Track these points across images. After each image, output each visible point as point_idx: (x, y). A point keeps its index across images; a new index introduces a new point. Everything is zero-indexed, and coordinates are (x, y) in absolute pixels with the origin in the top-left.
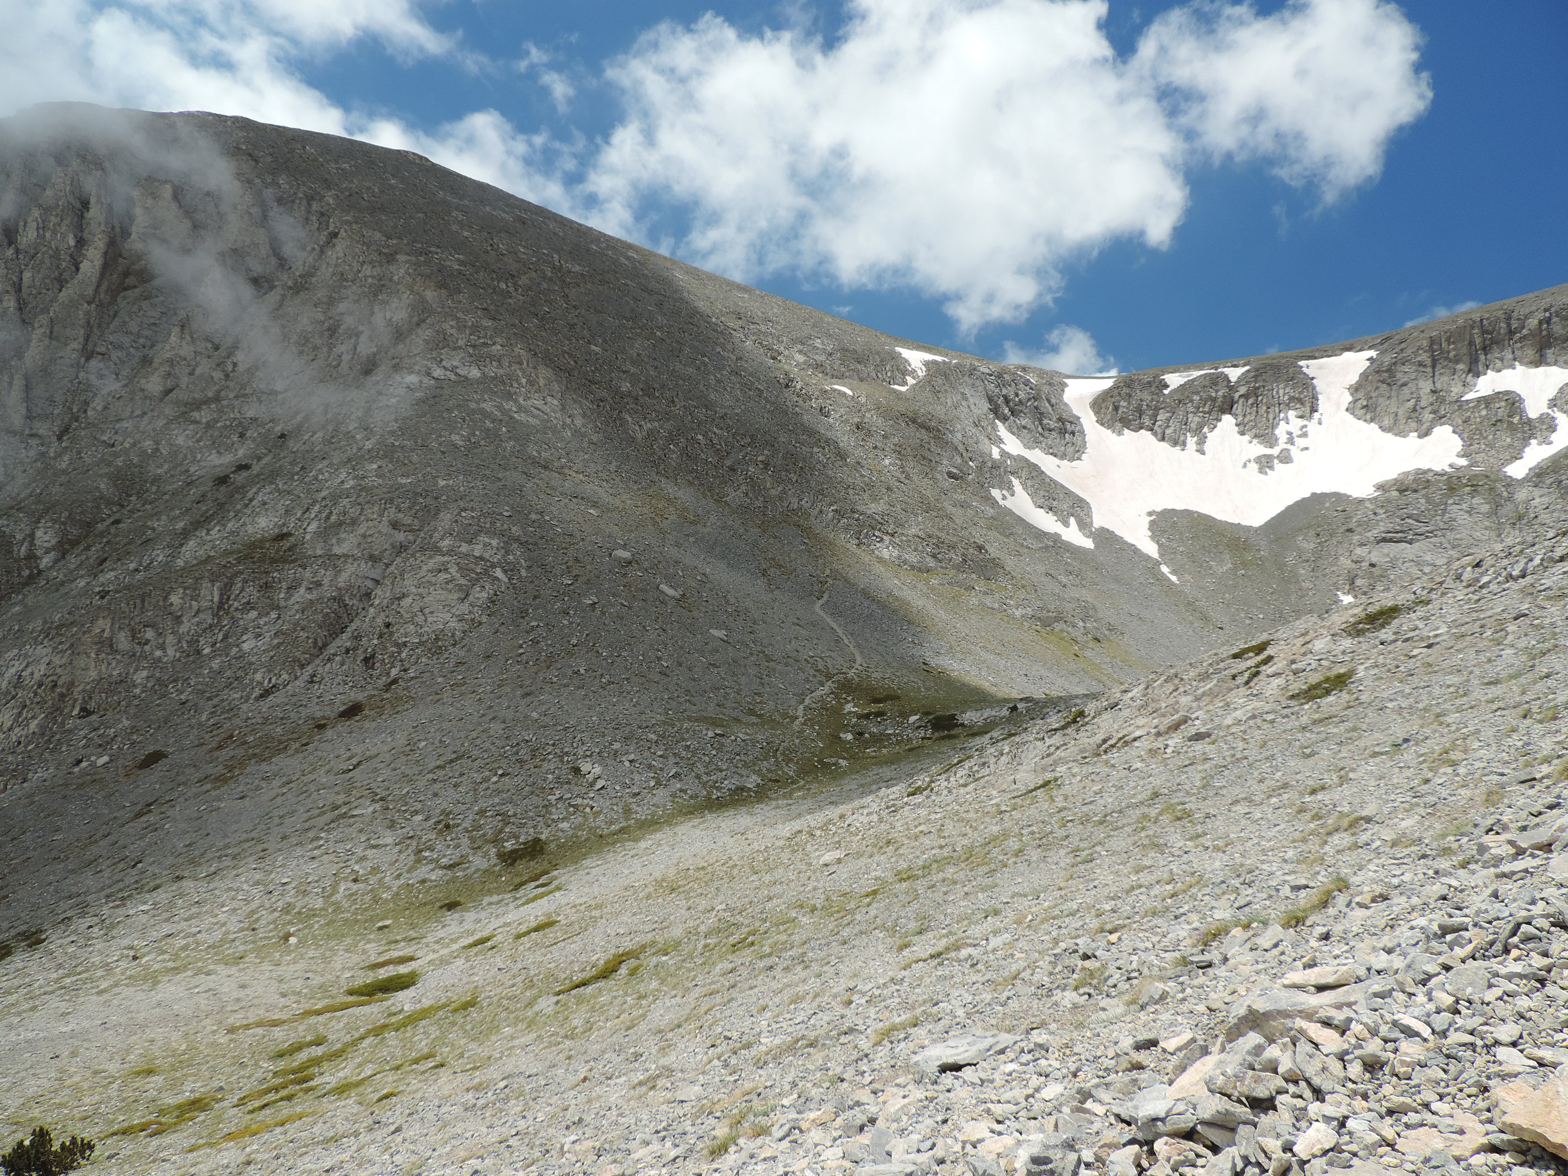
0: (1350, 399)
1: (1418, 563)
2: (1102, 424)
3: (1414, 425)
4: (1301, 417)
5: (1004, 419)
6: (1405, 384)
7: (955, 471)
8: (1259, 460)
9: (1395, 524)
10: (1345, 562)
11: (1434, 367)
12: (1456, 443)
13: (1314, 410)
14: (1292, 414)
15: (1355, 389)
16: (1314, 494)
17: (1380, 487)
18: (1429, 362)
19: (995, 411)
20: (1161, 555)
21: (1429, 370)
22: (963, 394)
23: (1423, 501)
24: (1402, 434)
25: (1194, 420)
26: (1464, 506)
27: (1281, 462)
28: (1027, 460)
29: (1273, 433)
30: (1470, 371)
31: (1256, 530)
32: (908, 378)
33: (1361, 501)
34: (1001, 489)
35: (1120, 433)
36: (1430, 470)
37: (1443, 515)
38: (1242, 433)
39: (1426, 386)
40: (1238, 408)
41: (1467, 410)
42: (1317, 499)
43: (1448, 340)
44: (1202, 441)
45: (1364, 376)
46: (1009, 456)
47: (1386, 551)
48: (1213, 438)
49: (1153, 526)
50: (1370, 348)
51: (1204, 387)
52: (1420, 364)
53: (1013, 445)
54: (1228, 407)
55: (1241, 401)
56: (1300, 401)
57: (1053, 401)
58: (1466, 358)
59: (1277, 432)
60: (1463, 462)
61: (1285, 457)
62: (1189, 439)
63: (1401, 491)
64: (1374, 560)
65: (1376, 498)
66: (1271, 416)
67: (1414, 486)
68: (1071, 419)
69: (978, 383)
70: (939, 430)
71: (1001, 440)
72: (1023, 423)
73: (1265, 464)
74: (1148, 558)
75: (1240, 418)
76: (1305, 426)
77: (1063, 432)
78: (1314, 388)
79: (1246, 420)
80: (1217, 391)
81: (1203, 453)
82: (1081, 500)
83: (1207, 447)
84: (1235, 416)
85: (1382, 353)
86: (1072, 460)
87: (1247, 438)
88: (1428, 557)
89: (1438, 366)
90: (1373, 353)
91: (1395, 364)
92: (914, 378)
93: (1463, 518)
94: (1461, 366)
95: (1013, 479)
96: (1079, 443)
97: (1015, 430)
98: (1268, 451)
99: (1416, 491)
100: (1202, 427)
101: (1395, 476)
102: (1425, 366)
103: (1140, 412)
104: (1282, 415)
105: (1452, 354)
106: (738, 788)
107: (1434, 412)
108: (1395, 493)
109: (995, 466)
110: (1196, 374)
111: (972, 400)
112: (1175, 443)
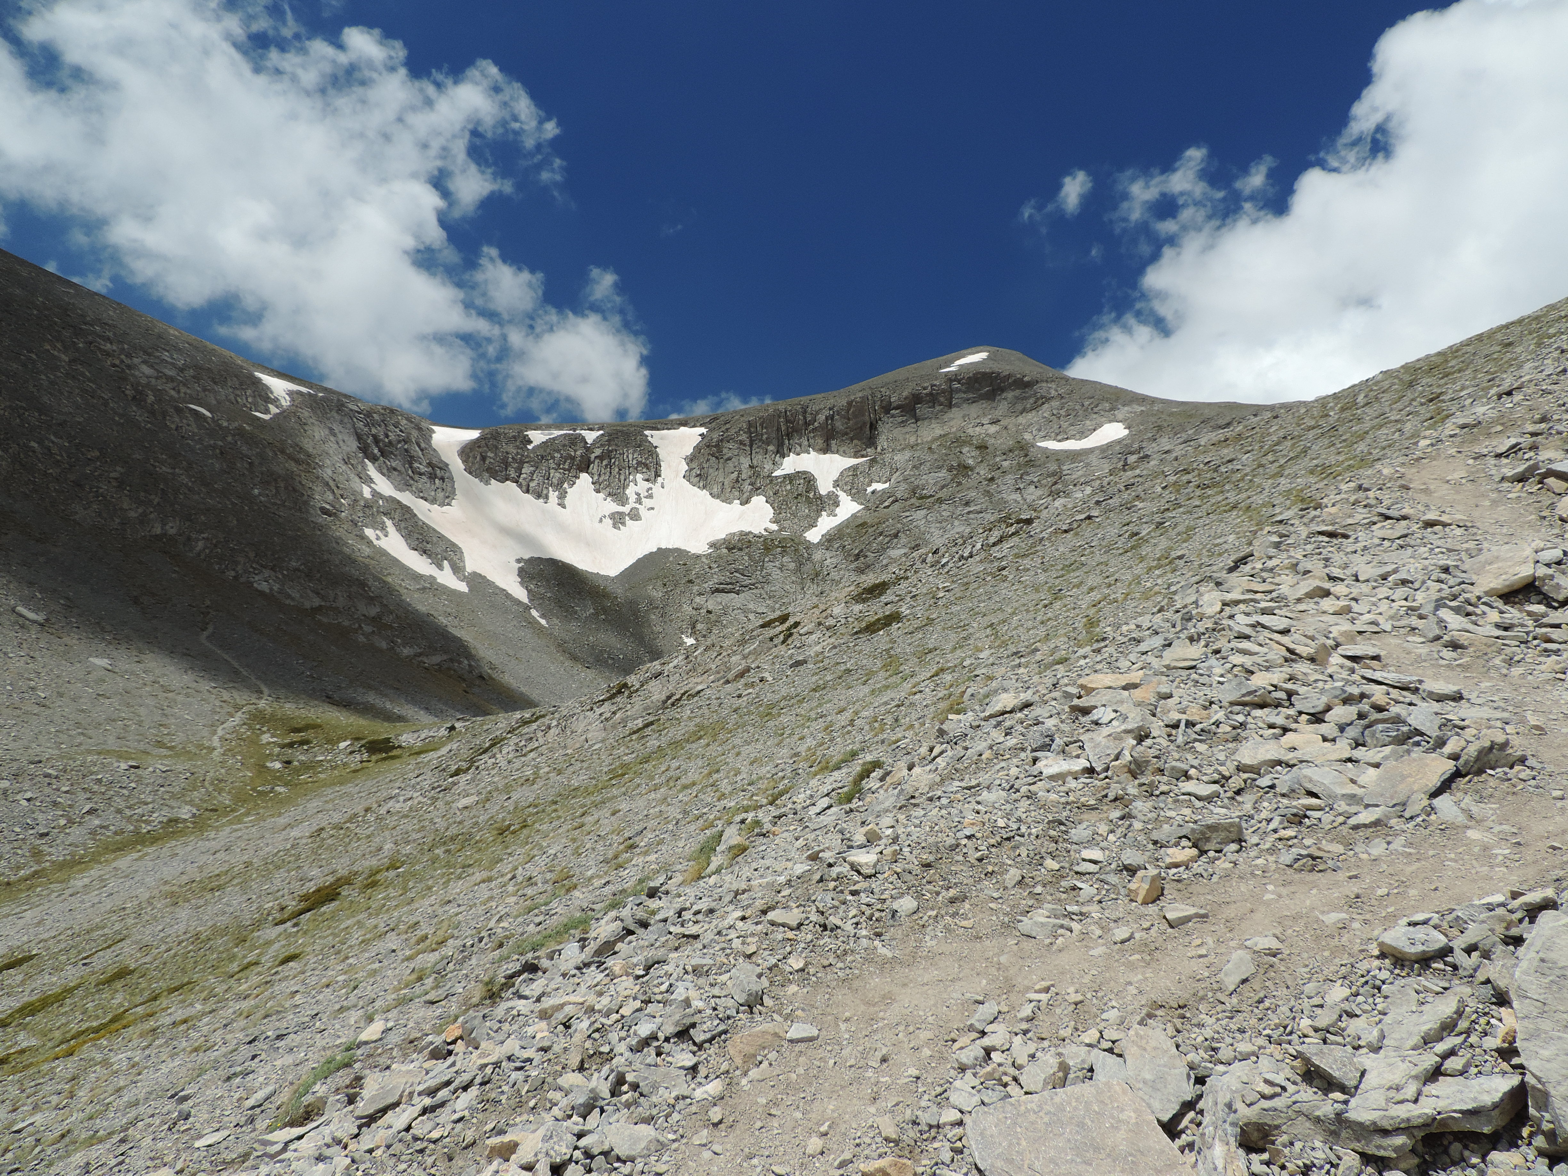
0: (687, 468)
1: (745, 611)
2: (470, 473)
3: (737, 493)
4: (647, 480)
5: (374, 459)
6: (729, 459)
7: (328, 507)
8: (612, 516)
9: (725, 577)
10: (687, 609)
11: (751, 446)
12: (769, 511)
13: (657, 475)
14: (639, 477)
15: (690, 460)
16: (659, 549)
17: (712, 545)
18: (747, 442)
19: (365, 450)
20: (531, 600)
21: (748, 448)
22: (331, 429)
23: (746, 558)
24: (727, 500)
25: (556, 476)
26: (777, 564)
27: (631, 519)
28: (399, 502)
29: (624, 493)
30: (778, 452)
31: (613, 579)
32: (270, 406)
33: (698, 557)
34: (375, 529)
35: (487, 483)
36: (750, 532)
37: (762, 571)
38: (598, 491)
39: (745, 462)
40: (594, 468)
41: (777, 484)
42: (662, 553)
43: (761, 425)
44: (563, 496)
45: (698, 449)
46: (381, 496)
47: (719, 600)
48: (573, 493)
49: (521, 572)
50: (701, 425)
51: (564, 446)
52: (741, 443)
53: (384, 486)
54: (585, 466)
55: (597, 461)
56: (646, 466)
57: (423, 445)
58: (775, 441)
59: (627, 492)
60: (774, 527)
61: (635, 516)
62: (551, 493)
63: (730, 549)
64: (710, 608)
65: (710, 554)
66: (622, 478)
67: (740, 545)
68: (441, 465)
69: (346, 420)
70: (308, 464)
71: (371, 480)
72: (394, 465)
73: (618, 520)
74: (519, 603)
75: (596, 477)
76: (651, 489)
77: (432, 477)
78: (657, 456)
79: (601, 479)
80: (575, 451)
81: (564, 507)
82: (454, 545)
83: (567, 501)
84: (592, 475)
85: (711, 430)
86: (442, 505)
87: (601, 495)
88: (751, 606)
89: (755, 446)
90: (703, 430)
91: (722, 440)
92: (277, 407)
93: (776, 574)
94: (771, 448)
95: (386, 520)
96: (449, 489)
97: (385, 471)
98: (621, 509)
99: (741, 549)
100: (563, 483)
101: (724, 536)
102: (745, 445)
103: (507, 465)
104: (631, 477)
105: (765, 437)
106: (170, 821)
107: (752, 484)
108: (725, 551)
109: (368, 506)
110: (556, 433)
111: (340, 436)
112: (539, 496)
